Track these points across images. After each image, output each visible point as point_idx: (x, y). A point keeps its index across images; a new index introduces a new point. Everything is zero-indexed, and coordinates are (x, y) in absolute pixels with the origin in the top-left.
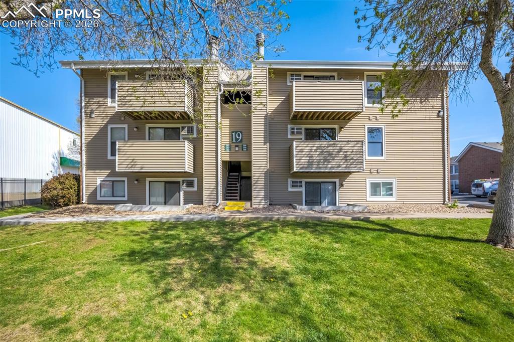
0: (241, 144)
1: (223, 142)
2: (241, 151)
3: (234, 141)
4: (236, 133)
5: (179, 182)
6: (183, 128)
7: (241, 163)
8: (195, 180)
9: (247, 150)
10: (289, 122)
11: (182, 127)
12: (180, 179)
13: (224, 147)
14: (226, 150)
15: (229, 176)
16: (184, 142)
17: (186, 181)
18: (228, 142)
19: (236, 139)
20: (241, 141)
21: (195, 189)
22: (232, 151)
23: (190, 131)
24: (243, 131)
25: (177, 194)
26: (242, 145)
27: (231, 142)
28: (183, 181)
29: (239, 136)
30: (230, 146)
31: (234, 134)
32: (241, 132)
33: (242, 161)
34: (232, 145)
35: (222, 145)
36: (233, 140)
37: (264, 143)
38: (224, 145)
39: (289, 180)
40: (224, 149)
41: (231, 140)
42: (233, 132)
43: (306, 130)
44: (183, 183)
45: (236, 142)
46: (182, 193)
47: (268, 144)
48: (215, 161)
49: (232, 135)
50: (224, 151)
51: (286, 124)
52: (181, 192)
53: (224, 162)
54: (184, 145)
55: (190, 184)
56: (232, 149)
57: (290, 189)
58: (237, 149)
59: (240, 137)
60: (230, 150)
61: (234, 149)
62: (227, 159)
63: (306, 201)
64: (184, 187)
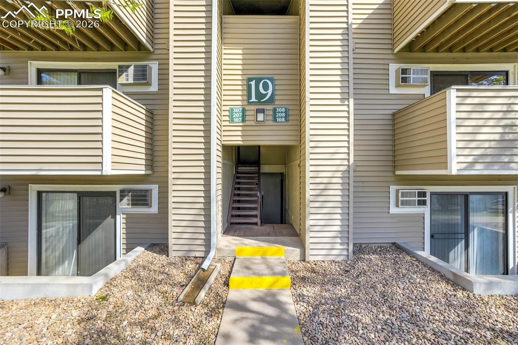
0: (271, 107)
1: (224, 103)
2: (272, 123)
3: (253, 99)
4: (258, 81)
5: (112, 194)
6: (123, 69)
7: (262, 150)
8: (155, 189)
9: (287, 120)
10: (391, 57)
11: (120, 67)
12: (117, 188)
13: (227, 113)
14: (232, 120)
15: (238, 173)
16: (101, 89)
17: (129, 191)
18: (240, 103)
19: (260, 96)
20: (271, 100)
21: (154, 209)
22: (247, 123)
23: (142, 75)
24: (276, 77)
25: (109, 220)
26: (275, 110)
27: (246, 103)
28: (122, 191)
29: (266, 87)
30: (244, 111)
31: (253, 83)
32: (271, 80)
33: (265, 146)
34: (247, 108)
35: (224, 108)
36: (250, 97)
37: (342, 99)
38: (228, 108)
39: (393, 189)
40: (227, 118)
41: (246, 98)
42: (250, 80)
43: (434, 75)
44: (122, 197)
45: (259, 103)
46: (120, 220)
47: (352, 101)
48: (202, 146)
49: (249, 87)
50: (227, 123)
51: (386, 62)
52: (118, 217)
53: (226, 148)
54: (98, 100)
55: (141, 199)
56: (247, 118)
57: (394, 210)
58: (260, 117)
59: (270, 92)
60: (243, 120)
61: (252, 118)
62: (237, 139)
63: (432, 236)
64: (124, 205)
